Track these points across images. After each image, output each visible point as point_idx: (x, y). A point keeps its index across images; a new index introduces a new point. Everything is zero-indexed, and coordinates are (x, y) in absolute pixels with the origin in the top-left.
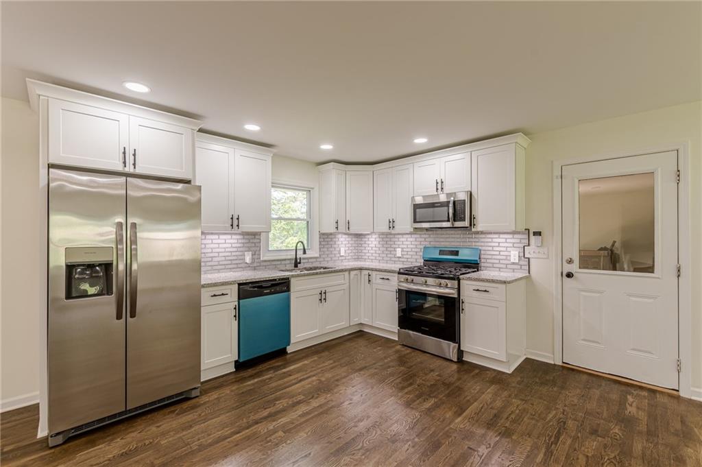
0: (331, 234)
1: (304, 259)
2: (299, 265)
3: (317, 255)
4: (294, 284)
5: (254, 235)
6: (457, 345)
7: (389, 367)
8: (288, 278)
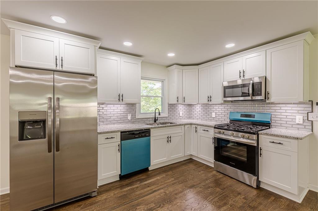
0: (175, 104)
1: (160, 118)
2: (157, 121)
3: (167, 116)
4: (152, 132)
5: (133, 105)
6: (256, 177)
7: (209, 187)
8: (149, 129)
